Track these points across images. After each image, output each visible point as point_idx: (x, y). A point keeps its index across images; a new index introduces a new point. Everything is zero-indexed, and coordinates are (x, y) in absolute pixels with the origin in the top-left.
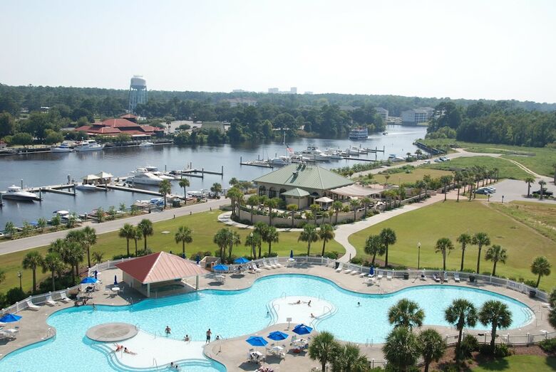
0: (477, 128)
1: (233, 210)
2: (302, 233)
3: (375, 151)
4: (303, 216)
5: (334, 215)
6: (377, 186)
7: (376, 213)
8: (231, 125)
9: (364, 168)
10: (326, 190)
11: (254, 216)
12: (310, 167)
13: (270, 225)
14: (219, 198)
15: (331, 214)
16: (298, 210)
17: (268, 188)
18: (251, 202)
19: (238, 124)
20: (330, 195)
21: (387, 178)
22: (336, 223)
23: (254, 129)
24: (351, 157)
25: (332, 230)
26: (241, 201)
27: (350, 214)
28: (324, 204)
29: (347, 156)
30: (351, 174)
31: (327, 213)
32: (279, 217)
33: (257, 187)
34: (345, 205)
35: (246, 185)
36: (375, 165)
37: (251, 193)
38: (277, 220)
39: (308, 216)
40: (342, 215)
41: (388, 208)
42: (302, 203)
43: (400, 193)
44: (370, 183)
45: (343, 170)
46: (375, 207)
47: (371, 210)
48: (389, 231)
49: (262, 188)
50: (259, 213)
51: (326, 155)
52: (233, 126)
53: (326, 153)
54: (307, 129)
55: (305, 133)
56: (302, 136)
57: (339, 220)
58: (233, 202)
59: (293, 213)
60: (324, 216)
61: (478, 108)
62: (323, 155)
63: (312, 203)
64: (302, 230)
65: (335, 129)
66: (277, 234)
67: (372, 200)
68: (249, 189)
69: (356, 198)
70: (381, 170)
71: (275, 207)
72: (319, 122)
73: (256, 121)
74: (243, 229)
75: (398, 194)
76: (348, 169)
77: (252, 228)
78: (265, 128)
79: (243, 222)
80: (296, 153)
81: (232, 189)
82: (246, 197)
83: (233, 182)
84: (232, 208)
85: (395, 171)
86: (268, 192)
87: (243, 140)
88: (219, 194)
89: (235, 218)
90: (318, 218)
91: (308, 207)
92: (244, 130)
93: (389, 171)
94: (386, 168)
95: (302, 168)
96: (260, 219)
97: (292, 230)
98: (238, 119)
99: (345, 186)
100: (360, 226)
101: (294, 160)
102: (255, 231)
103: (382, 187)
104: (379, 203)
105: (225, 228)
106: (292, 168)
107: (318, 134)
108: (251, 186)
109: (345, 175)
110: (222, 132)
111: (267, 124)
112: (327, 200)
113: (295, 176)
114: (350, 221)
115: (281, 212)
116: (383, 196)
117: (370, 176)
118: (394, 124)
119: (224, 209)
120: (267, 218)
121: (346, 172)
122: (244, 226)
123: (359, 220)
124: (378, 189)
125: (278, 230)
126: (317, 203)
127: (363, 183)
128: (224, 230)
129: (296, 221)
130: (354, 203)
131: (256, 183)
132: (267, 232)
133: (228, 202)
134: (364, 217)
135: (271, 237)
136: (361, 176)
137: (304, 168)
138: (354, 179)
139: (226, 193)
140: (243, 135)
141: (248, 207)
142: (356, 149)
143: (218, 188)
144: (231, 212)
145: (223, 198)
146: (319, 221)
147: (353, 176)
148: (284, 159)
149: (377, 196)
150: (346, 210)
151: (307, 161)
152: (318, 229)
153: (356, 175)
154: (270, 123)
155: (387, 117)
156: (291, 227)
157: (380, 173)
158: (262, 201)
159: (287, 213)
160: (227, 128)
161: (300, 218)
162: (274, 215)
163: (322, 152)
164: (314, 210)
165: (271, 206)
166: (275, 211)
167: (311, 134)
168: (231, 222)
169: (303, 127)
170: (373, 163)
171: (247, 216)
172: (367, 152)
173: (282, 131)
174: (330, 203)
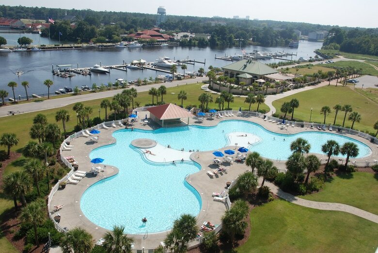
0: (352, 45)
1: (210, 83)
2: (247, 98)
3: (292, 55)
4: (248, 89)
5: (266, 89)
6: (291, 75)
7: (289, 90)
8: (211, 36)
9: (284, 64)
10: (262, 75)
11: (221, 87)
12: (254, 62)
13: (229, 93)
14: (202, 76)
15: (264, 89)
16: (246, 85)
17: (229, 72)
18: (220, 79)
19: (215, 36)
20: (264, 78)
21: (297, 70)
22: (266, 94)
23: (223, 39)
24: (277, 57)
25: (263, 98)
26: (214, 78)
27: (274, 90)
28: (260, 83)
29: (275, 57)
30: (277, 67)
31: (262, 88)
32: (235, 88)
33: (223, 71)
34: (272, 84)
35: (218, 70)
36: (291, 63)
37: (220, 74)
38: (233, 90)
39: (250, 89)
40: (270, 90)
41: (296, 88)
42: (248, 82)
43: (304, 79)
44: (287, 73)
45: (272, 65)
46: (289, 86)
47: (286, 88)
48: (296, 100)
49: (227, 72)
50: (224, 86)
51: (263, 56)
52: (212, 37)
53: (264, 54)
54: (253, 40)
55: (252, 43)
56: (250, 44)
57: (268, 92)
58: (210, 79)
59: (242, 87)
60: (260, 90)
61: (355, 32)
62: (262, 55)
63: (254, 82)
64: (247, 96)
65: (270, 41)
66: (233, 98)
67: (287, 82)
68: (219, 72)
69: (278, 81)
70: (294, 66)
71: (233, 83)
72: (260, 36)
73: (225, 34)
74: (215, 94)
75: (302, 80)
76: (275, 64)
77: (219, 94)
78: (230, 39)
79: (215, 90)
80: (247, 54)
81: (210, 72)
82: (217, 77)
83: (210, 68)
84: (209, 82)
85: (302, 67)
86: (229, 75)
87: (217, 45)
88: (203, 74)
89: (211, 88)
90: (256, 90)
91: (251, 84)
92: (218, 39)
93: (298, 67)
94: (297, 65)
95: (249, 62)
96: (224, 89)
97: (241, 96)
98: (215, 33)
99: (273, 74)
100: (279, 96)
101: (245, 57)
102: (221, 96)
103: (294, 75)
104: (291, 84)
105: (205, 93)
106: (244, 62)
107: (260, 44)
108: (220, 71)
109: (273, 67)
110: (206, 40)
111: (231, 36)
112: (262, 81)
113: (245, 66)
114: (274, 94)
115: (236, 86)
116: (294, 81)
117: (287, 69)
118: (304, 40)
119: (205, 83)
120: (228, 88)
121: (274, 66)
122: (215, 92)
123: (279, 93)
124: (291, 76)
125: (234, 96)
126: (256, 82)
127: (283, 73)
128: (205, 94)
129: (244, 92)
130: (277, 84)
131: (223, 69)
132: (227, 97)
133: (207, 79)
134: (282, 92)
135: (229, 99)
136: (282, 69)
137: (250, 62)
138: (279, 70)
139: (207, 74)
140: (217, 42)
141: (218, 82)
142: (280, 53)
143: (202, 71)
144: (208, 85)
145: (204, 76)
146: (257, 92)
147: (278, 68)
148: (240, 57)
149: (290, 80)
150: (272, 87)
151: (253, 58)
152: (256, 97)
153: (279, 68)
154: (233, 36)
155: (300, 35)
156: (241, 95)
157: (293, 68)
158: (226, 79)
159: (239, 87)
160: (209, 37)
161: (246, 90)
162: (232, 88)
163: (261, 54)
164: (254, 86)
165: (231, 82)
166: (233, 85)
167: (256, 43)
168: (208, 90)
169: (251, 39)
170: (290, 61)
171: (217, 87)
172: (287, 55)
173: (239, 41)
174: (264, 83)
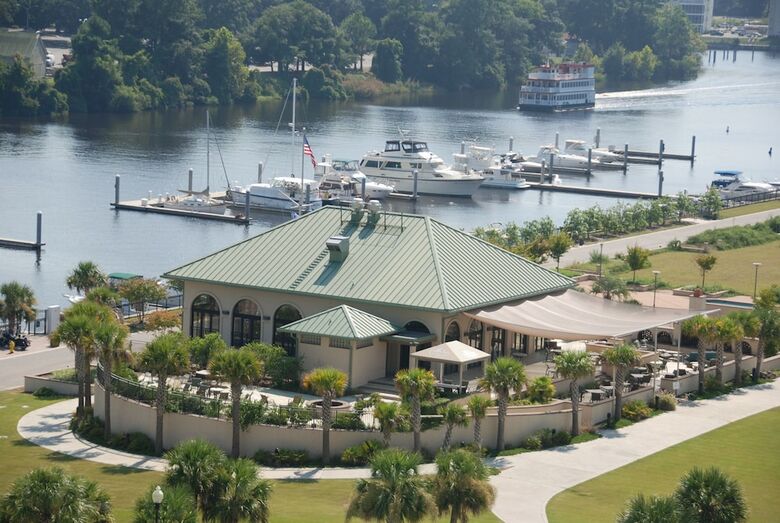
1: (84, 394)
2: (362, 487)
3: (657, 159)
4: (368, 419)
5: (492, 412)
6: (665, 298)
7: (660, 406)
8: (75, 46)
9: (610, 228)
10: (460, 313)
11: (166, 417)
12: (394, 221)
13: (235, 453)
14: (22, 345)
15: (479, 410)
16: (349, 393)
17: (226, 303)
18: (158, 361)
19: (103, 44)
20: (476, 334)
21: (706, 265)
22: (498, 448)
23: (168, 64)
24: (558, 181)
25: (481, 475)
26: (114, 355)
27: (554, 413)
28: (452, 368)
29: (541, 178)
30: (558, 250)
31: (464, 405)
32: (271, 421)
33: (181, 301)
34: (536, 372)
35: (138, 294)
36: (658, 214)
37: (157, 323)
38: (262, 436)
39: (386, 417)
40: (523, 416)
41: (708, 389)
42: (365, 364)
43: (758, 325)
44: (636, 285)
45: (527, 234)
46: (656, 382)
47: (639, 397)
48: (715, 482)
49: (204, 305)
50: (189, 406)
51: (458, 176)
52: (83, 51)
53: (462, 164)
54: (382, 70)
55: (376, 86)
56: (364, 98)
57: (511, 432)
58: (83, 359)
59: (327, 405)
60: (454, 418)
62: (449, 172)
63: (405, 364)
64: (364, 474)
65: (499, 69)
66: (262, 491)
67: (641, 353)
68: (151, 311)
69: (578, 347)
70: (681, 234)
71: (257, 383)
72: (431, 40)
73: (178, 32)
74: (124, 470)
75: (749, 330)
76: (546, 229)
77: (160, 466)
78: (217, 64)
79: (124, 443)
80: (343, 166)
81: (78, 309)
82: (139, 342)
83: (84, 277)
84: (78, 384)
85: (739, 240)
86: (226, 322)
87: (124, 109)
88: (25, 329)
89: (91, 427)
90: (428, 424)
91: (387, 379)
92: (129, 70)
93: (712, 239)
94: (700, 226)
95: (363, 224)
96: (192, 431)
97: (324, 474)
98: (105, 26)
99: (537, 297)
100: (593, 458)
101: (333, 195)
102: (173, 480)
103: (684, 302)
104: (671, 367)
105: (48, 468)
106: (327, 225)
107: (429, 90)
108: (156, 298)
109: (536, 252)
110: (38, 75)
111: (222, 46)
112: (463, 352)
113: (337, 255)
114: (556, 440)
115: (279, 400)
116: (689, 340)
117: (636, 260)
118: (735, 46)
119: (46, 391)
120: (220, 427)
121: (539, 244)
122: (128, 460)
123: (593, 434)
124: (668, 310)
125: (267, 474)
126: (425, 364)
127: (606, 288)
128: (44, 480)
129: (340, 439)
130: (571, 368)
131: (179, 283)
132: (221, 485)
133: (62, 361)
134: (610, 424)
135: (235, 502)
136: (598, 259)
137: (371, 226)
138: (575, 269)
139: (55, 325)
140: (125, 91)
141: (146, 380)
142: (578, 148)
143: (21, 304)
144: (70, 406)
145: (39, 345)
146: (432, 437)
147: (567, 259)
148: (293, 190)
149: (664, 338)
150: (539, 395)
151: (385, 198)
152: (429, 470)
153: (578, 254)
154: (234, 44)
155: (709, 19)
156: (320, 462)
157: (675, 247)
158: (202, 356)
159: (305, 404)
160: (56, 57)
161: (355, 424)
162: (249, 416)
163: (444, 161)
164: (409, 393)
165: (239, 376)
166: (255, 395)
167: (401, 87)
168: (72, 444)
169: (368, 61)
170: (646, 205)
171: (137, 416)
172: (626, 160)
173: (284, 76)
174: (475, 366)
